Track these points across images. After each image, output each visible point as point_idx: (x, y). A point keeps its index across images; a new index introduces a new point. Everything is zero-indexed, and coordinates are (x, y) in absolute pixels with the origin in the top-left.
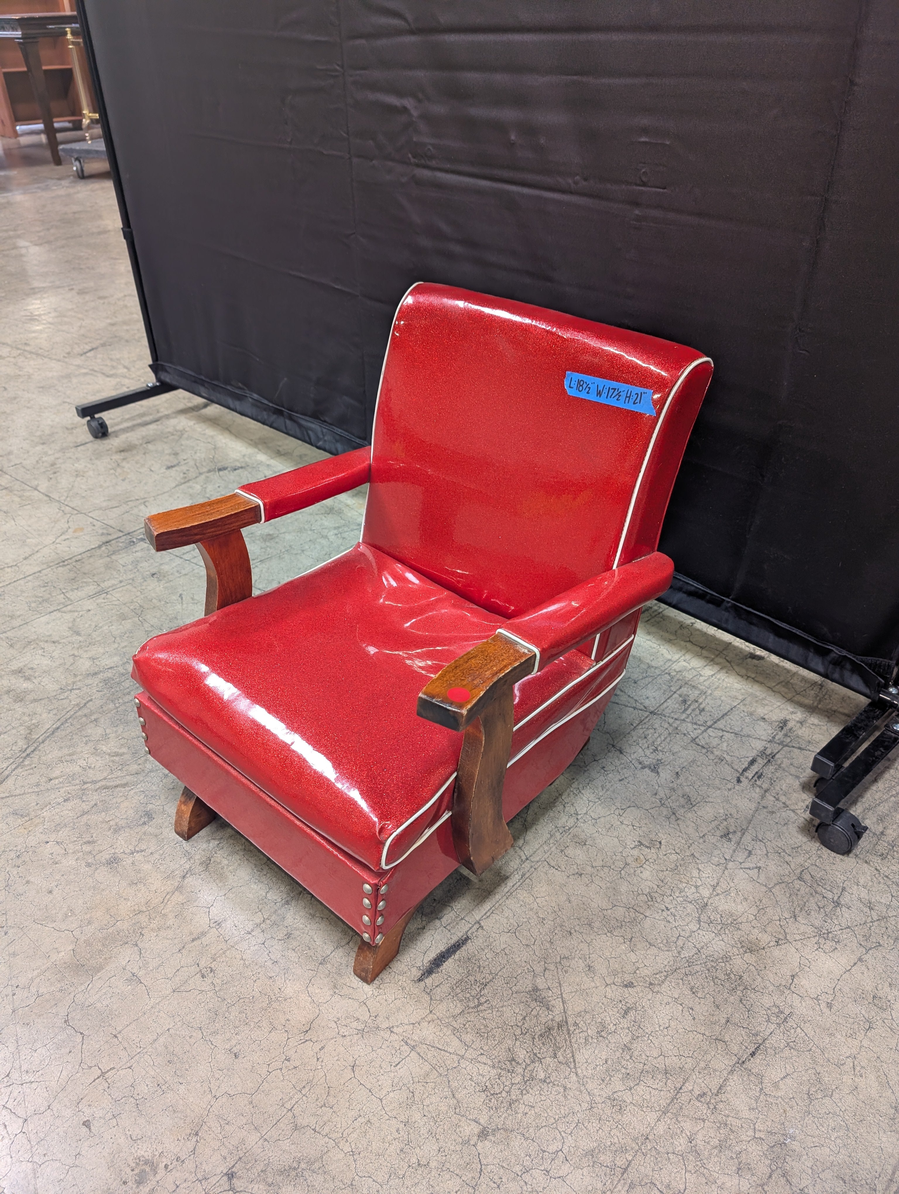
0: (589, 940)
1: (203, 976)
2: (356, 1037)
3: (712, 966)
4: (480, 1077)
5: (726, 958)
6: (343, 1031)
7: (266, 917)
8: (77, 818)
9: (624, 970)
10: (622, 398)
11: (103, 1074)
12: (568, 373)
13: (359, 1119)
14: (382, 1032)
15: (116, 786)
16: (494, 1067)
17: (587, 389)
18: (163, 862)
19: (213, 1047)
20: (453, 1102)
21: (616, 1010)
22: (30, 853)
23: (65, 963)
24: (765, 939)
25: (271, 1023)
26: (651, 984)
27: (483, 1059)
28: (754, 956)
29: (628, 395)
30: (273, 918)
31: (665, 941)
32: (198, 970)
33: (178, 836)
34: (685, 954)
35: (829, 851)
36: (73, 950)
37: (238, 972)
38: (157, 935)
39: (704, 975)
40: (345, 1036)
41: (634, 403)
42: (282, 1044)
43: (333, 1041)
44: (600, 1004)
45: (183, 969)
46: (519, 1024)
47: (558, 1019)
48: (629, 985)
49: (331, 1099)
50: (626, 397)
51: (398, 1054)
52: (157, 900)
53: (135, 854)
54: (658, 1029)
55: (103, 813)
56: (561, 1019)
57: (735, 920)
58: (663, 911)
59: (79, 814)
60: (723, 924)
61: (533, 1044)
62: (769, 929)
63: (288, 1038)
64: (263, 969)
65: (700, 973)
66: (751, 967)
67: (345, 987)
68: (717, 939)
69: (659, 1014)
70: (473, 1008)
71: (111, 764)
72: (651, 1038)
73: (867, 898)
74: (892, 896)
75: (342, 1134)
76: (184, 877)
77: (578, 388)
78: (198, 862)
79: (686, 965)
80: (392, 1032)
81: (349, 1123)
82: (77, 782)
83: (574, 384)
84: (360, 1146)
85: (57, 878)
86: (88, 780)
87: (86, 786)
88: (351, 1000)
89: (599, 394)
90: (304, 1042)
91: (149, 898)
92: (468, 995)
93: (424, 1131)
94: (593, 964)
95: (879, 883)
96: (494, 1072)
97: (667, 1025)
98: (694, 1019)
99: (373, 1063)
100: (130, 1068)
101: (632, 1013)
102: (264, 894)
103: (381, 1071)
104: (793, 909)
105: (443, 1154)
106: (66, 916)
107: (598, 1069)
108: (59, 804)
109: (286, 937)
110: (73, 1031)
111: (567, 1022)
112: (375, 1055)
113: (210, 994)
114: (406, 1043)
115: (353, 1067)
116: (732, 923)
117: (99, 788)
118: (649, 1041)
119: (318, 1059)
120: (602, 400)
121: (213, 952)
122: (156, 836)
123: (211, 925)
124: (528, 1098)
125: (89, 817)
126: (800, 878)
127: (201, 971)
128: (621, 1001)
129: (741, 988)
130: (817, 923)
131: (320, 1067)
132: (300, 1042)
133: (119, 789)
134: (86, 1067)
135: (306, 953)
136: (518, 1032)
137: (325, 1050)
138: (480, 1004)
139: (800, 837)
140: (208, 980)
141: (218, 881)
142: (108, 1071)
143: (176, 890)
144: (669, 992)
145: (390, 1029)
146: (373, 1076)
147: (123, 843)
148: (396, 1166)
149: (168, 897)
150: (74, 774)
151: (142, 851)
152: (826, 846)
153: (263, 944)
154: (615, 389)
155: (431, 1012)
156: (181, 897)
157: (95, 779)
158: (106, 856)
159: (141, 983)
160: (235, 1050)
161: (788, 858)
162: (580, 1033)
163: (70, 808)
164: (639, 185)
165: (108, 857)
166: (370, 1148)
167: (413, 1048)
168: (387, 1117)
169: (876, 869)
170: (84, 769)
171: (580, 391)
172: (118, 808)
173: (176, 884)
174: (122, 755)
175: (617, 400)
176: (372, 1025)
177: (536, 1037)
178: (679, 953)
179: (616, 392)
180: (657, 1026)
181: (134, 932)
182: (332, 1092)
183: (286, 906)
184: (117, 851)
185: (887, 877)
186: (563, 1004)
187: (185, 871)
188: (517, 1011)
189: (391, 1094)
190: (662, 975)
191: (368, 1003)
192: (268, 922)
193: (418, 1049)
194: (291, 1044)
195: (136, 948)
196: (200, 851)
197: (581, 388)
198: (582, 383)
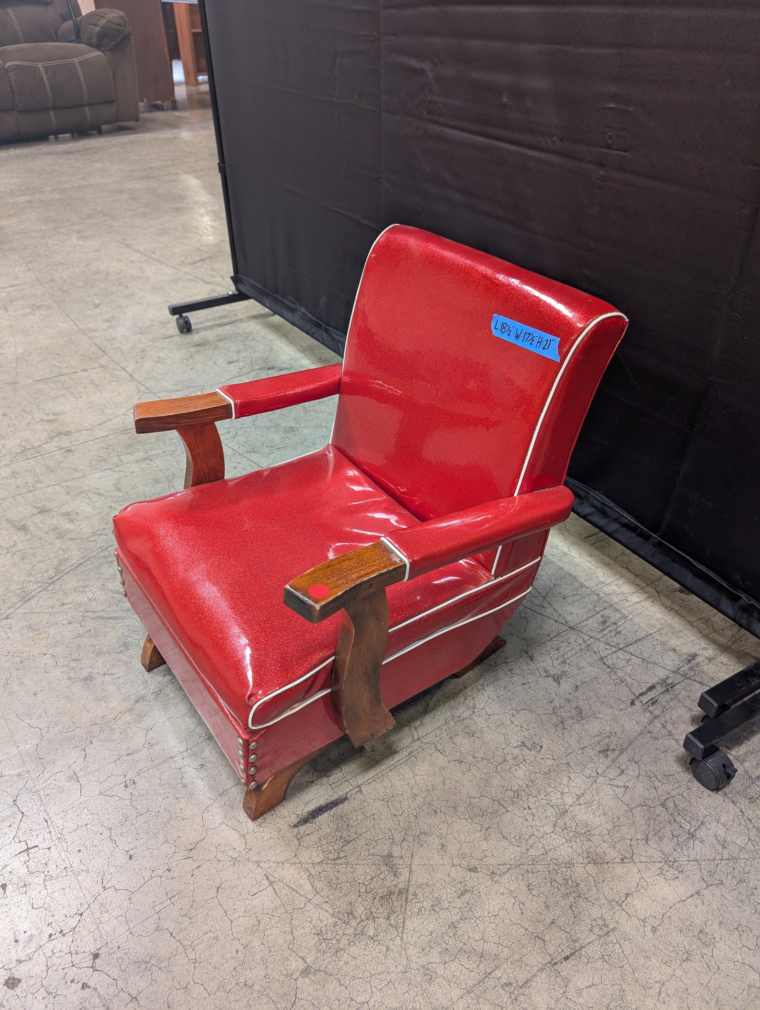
0: (450, 821)
1: (126, 786)
2: (229, 864)
3: (554, 869)
4: (319, 922)
5: (569, 865)
6: (220, 856)
7: (189, 747)
8: (73, 639)
9: (472, 855)
10: (535, 343)
11: (28, 849)
12: (495, 315)
13: (209, 934)
14: (250, 864)
15: (109, 618)
16: (333, 915)
17: (509, 332)
18: (125, 686)
19: (115, 846)
20: (289, 937)
21: (454, 889)
22: (31, 661)
23: (28, 754)
24: (612, 854)
25: (165, 836)
26: (493, 873)
27: (326, 906)
28: (596, 868)
29: (540, 341)
30: (194, 749)
31: (518, 837)
32: (124, 780)
33: (143, 667)
34: (533, 852)
35: (700, 785)
36: (37, 745)
37: (153, 788)
38: (102, 745)
39: (544, 875)
40: (220, 861)
41: (544, 349)
42: (169, 856)
43: (209, 862)
44: (442, 881)
45: (113, 777)
46: (366, 883)
47: (401, 886)
48: (473, 870)
49: (192, 911)
50: (538, 342)
51: (257, 886)
52: (111, 717)
53: (106, 676)
54: (486, 915)
55: (93, 639)
56: (404, 886)
57: (588, 831)
58: (525, 809)
59: (75, 636)
60: (577, 832)
61: (373, 903)
62: (618, 846)
63: (175, 852)
64: (174, 790)
65: (541, 873)
66: (590, 878)
67: (233, 819)
68: (566, 845)
69: (491, 902)
70: (331, 860)
71: (111, 599)
72: (478, 921)
73: (723, 836)
74: (749, 839)
75: (192, 943)
76: (137, 701)
77: (501, 330)
78: (151, 691)
79: (531, 863)
80: (258, 865)
81: (200, 935)
82: (82, 609)
83: (499, 326)
84: (203, 957)
85: (43, 684)
86: (91, 610)
87: (87, 614)
88: (234, 831)
89: (517, 337)
90: (186, 859)
91: (105, 714)
92: (331, 848)
93: (258, 957)
94: (447, 844)
95: (740, 824)
96: (331, 920)
97: (496, 914)
98: (522, 913)
99: (235, 889)
100: (49, 849)
101: (468, 895)
102: (194, 727)
103: (240, 897)
104: (647, 832)
105: (267, 981)
106: (41, 716)
107: (422, 939)
108: (63, 625)
109: (200, 767)
110: (17, 810)
111: (407, 891)
112: (239, 883)
113: (127, 802)
114: (267, 878)
115: (219, 888)
116: (585, 833)
117: (96, 617)
118: (475, 924)
119: (193, 875)
120: (519, 343)
121: (140, 767)
122: (126, 664)
123: (146, 745)
124: (354, 950)
125: (82, 640)
126: (663, 805)
127: (125, 782)
128: (461, 882)
129: (575, 895)
130: (667, 850)
131: (192, 882)
132: (183, 858)
133: (110, 621)
134: (17, 841)
135: (211, 784)
136: (363, 890)
137: (201, 869)
138: (338, 858)
139: (675, 766)
140: (129, 790)
141: (161, 710)
142: (33, 848)
143: (128, 711)
144: (507, 884)
145: (258, 863)
146: (231, 900)
147: (100, 665)
148: (226, 981)
149: (120, 715)
150: (82, 603)
151: (112, 674)
152: (697, 780)
153: (180, 769)
154: (530, 334)
155: (296, 856)
156: (130, 717)
157: (95, 610)
158: (85, 673)
159: (78, 781)
160: (131, 853)
161: (657, 784)
162: (416, 903)
163: (70, 630)
164: (605, 148)
166: (210, 961)
167: (271, 883)
168: (232, 938)
169: (741, 811)
170: (90, 600)
171: (503, 333)
172: (105, 636)
173: (129, 706)
175: (531, 344)
176: (244, 856)
177: (377, 897)
178: (527, 850)
179: (531, 337)
180: (487, 912)
181: (85, 739)
182: (195, 906)
183: (208, 741)
184: (94, 671)
185: (750, 820)
186: (410, 873)
187: (139, 696)
188: (367, 871)
189: (242, 919)
190: (506, 867)
191: (247, 837)
192: (189, 751)
193: (275, 885)
194: (175, 858)
195: (84, 752)
196: (156, 683)
197: (504, 330)
198: (505, 325)
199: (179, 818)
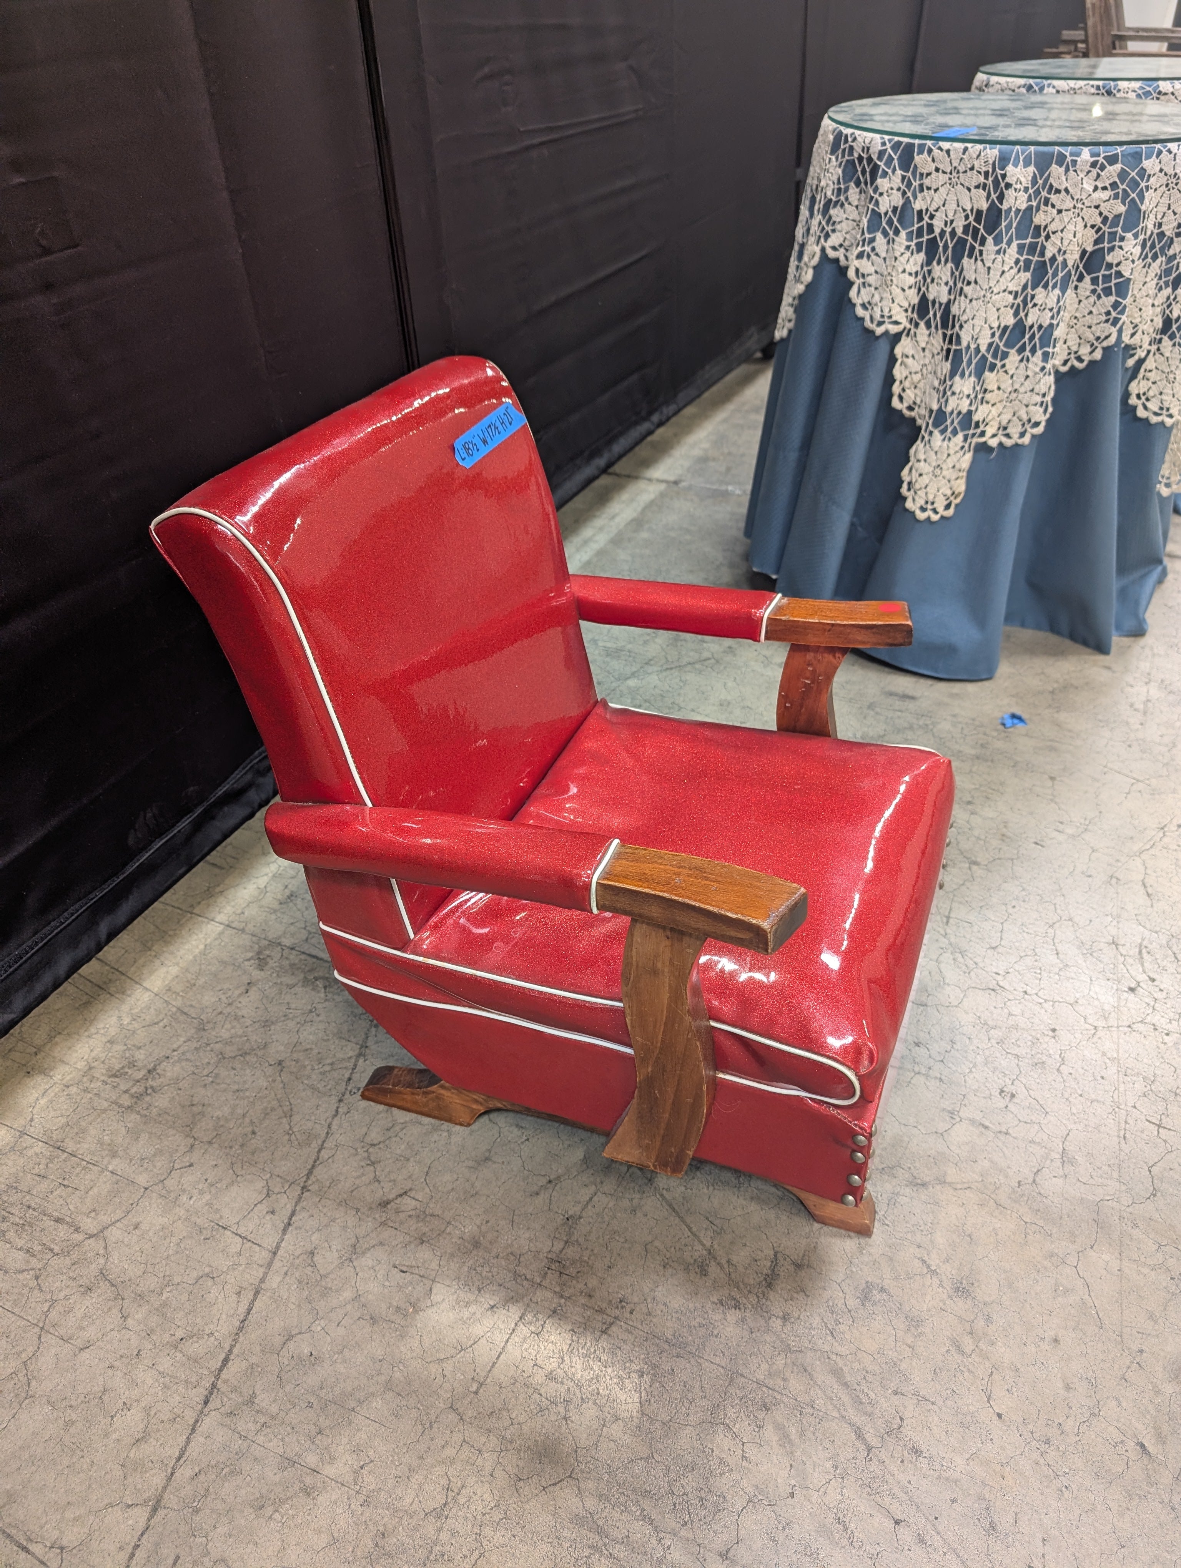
1: (1013, 1096)
2: (970, 955)
6: (971, 965)
7: (913, 1074)
8: (933, 1403)
11: (1159, 1126)
15: (846, 1385)
17: (475, 447)
18: (921, 1223)
19: (1063, 1052)
20: (968, 884)
22: (1030, 1427)
23: (1110, 1245)
25: (1008, 1019)
29: (501, 421)
30: (909, 1066)
32: (1011, 1104)
36: (1092, 1248)
37: (986, 1069)
38: (1009, 1167)
41: (510, 424)
43: (985, 969)
45: (1021, 1119)
49: (1028, 953)
50: (502, 424)
53: (933, 1268)
55: (903, 1366)
59: (929, 1406)
76: (924, 1185)
77: (469, 455)
83: (463, 454)
85: (1033, 1349)
86: (862, 1447)
87: (873, 1441)
88: (942, 970)
89: (484, 442)
91: (976, 1207)
93: (1001, 893)
100: (1135, 1107)
106: (1066, 1291)
110: (1155, 1181)
113: (1023, 1080)
117: (865, 1413)
120: (492, 445)
121: (984, 1102)
122: (891, 1259)
123: (958, 1119)
127: (1010, 1101)
134: (1168, 1146)
137: (997, 971)
140: (1013, 1089)
141: (904, 1145)
142: (1154, 1123)
143: (945, 1182)
145: (945, 936)
147: (929, 1297)
149: (959, 1186)
151: (924, 1262)
153: (942, 1061)
154: (489, 426)
157: (853, 1437)
158: (960, 1306)
159: (1064, 1149)
160: (1051, 1033)
163: (926, 1432)
165: (960, 1302)
167: (948, 917)
171: (472, 455)
173: (938, 1187)
174: (779, 1428)
175: (499, 433)
179: (493, 428)
181: (1023, 1195)
182: (1023, 954)
184: (945, 1296)
187: (915, 1189)
189: (993, 918)
191: (935, 957)
192: (917, 1069)
193: (947, 914)
194: (1012, 996)
195: (1037, 1179)
197: (471, 452)
198: (467, 446)
199: (983, 1022)
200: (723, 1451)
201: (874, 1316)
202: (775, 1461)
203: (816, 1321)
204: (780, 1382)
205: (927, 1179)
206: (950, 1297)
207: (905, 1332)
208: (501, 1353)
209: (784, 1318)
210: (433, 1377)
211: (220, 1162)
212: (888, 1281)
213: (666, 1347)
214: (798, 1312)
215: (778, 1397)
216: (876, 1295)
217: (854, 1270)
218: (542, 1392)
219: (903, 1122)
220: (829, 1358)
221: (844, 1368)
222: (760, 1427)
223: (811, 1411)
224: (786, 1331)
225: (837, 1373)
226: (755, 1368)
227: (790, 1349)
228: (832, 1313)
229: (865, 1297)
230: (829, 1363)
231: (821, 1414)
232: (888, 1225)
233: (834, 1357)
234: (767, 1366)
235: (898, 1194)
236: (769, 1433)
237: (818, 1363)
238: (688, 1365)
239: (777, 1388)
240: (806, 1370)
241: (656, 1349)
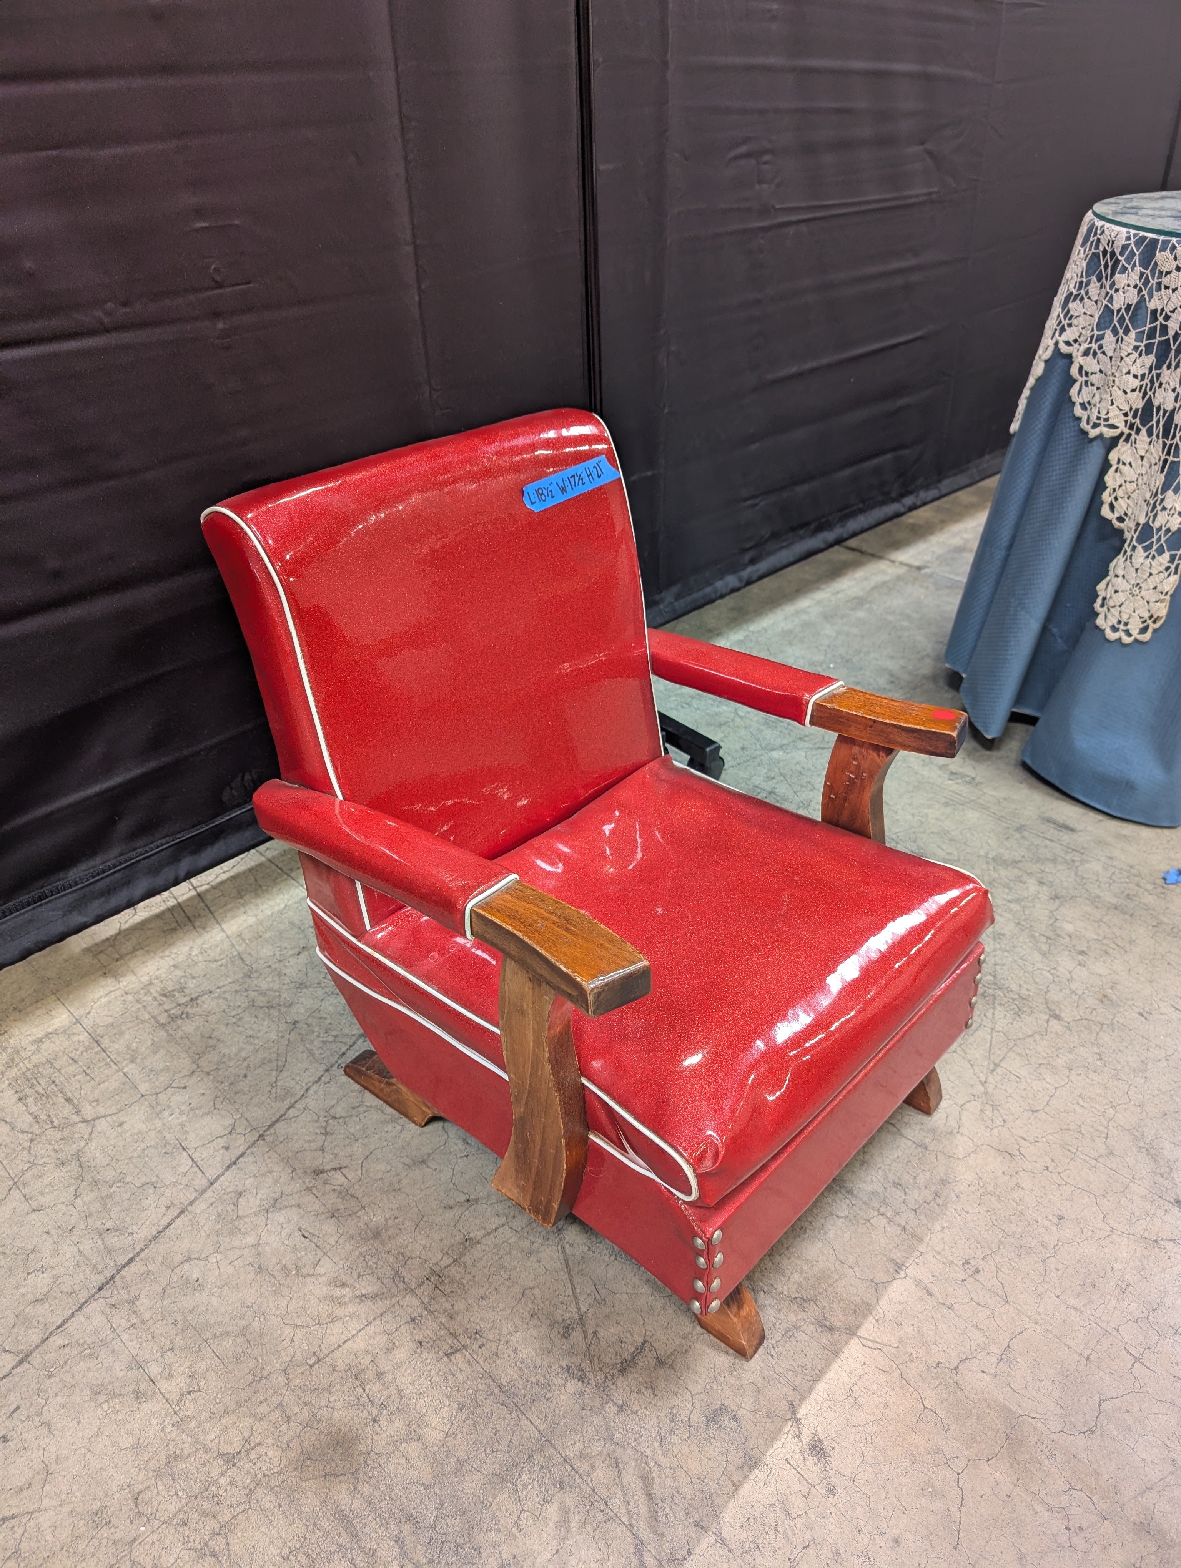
1: (977, 1271)
2: (1002, 1111)
6: (998, 1121)
7: (876, 1213)
8: (730, 1550)
10: (586, 480)
11: (1137, 1360)
15: (650, 1496)
16: (994, 1008)
17: (550, 494)
18: (809, 1366)
19: (1060, 1244)
20: (1037, 1037)
23: (1011, 1466)
25: (1013, 1189)
27: (990, 1015)
29: (590, 473)
30: (876, 1205)
32: (971, 1279)
33: (756, 1356)
36: (988, 1461)
37: (961, 1233)
38: (935, 1344)
41: (599, 477)
43: (1013, 1130)
45: (975, 1298)
49: (1071, 1127)
50: (589, 476)
53: (798, 1416)
55: (718, 1501)
59: (725, 1552)
63: (1024, 1170)
76: (831, 1329)
77: (540, 499)
80: (986, 1081)
81: (1088, 1111)
83: (534, 498)
84: (1105, 1101)
85: (866, 1541)
86: (635, 1562)
87: (649, 1562)
88: (962, 1118)
89: (563, 490)
90: (1024, 1155)
91: (877, 1371)
93: (1071, 1057)
96: (999, 1008)
99: (1024, 1095)
100: (1118, 1330)
102: (841, 1220)
103: (1029, 1088)
106: (935, 1494)
109: (900, 1187)
110: (1101, 1417)
112: (1015, 1094)
113: (998, 1259)
114: (993, 1070)
115: (1033, 1111)
117: (655, 1532)
119: (1037, 1141)
120: (571, 494)
121: (941, 1267)
122: (759, 1391)
123: (903, 1275)
124: (1014, 987)
127: (971, 1276)
132: (1024, 1159)
134: (1137, 1385)
135: (916, 1164)
137: (1025, 1136)
140: (981, 1264)
141: (830, 1281)
142: (1132, 1355)
145: (983, 1083)
147: (779, 1443)
149: (870, 1344)
151: (792, 1406)
153: (915, 1211)
154: (573, 476)
157: (632, 1549)
158: (809, 1465)
159: (1008, 1346)
160: (1055, 1220)
164: (216, 288)
165: (811, 1461)
167: (997, 1065)
171: (544, 500)
173: (845, 1337)
174: (565, 1512)
175: (583, 484)
179: (577, 479)
181: (937, 1378)
182: (1065, 1127)
183: (855, 1192)
184: (797, 1449)
187: (820, 1330)
189: (1048, 1080)
191: (961, 1102)
192: (882, 1210)
193: (997, 1061)
194: (1029, 1167)
195: (961, 1367)
196: (782, 1316)
197: (543, 497)
198: (540, 491)
199: (981, 1184)
200: (499, 1509)
201: (712, 1440)
202: (544, 1539)
203: (653, 1422)
204: (587, 1467)
205: (837, 1324)
206: (802, 1453)
207: (737, 1469)
208: (349, 1339)
209: (621, 1408)
210: (283, 1338)
211: (208, 1092)
212: (745, 1412)
213: (497, 1391)
214: (639, 1408)
215: (579, 1480)
216: (725, 1421)
217: (715, 1387)
218: (367, 1388)
219: (842, 1258)
220: (646, 1463)
221: (657, 1480)
222: (547, 1502)
223: (603, 1507)
224: (617, 1420)
225: (646, 1480)
226: (570, 1443)
227: (612, 1440)
228: (672, 1421)
229: (713, 1417)
230: (644, 1469)
231: (611, 1514)
232: (772, 1356)
233: (652, 1464)
234: (582, 1447)
235: (798, 1328)
236: (552, 1512)
237: (633, 1463)
238: (508, 1417)
239: (581, 1472)
240: (617, 1466)
241: (486, 1389)
